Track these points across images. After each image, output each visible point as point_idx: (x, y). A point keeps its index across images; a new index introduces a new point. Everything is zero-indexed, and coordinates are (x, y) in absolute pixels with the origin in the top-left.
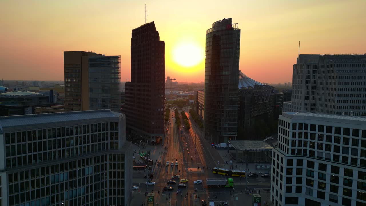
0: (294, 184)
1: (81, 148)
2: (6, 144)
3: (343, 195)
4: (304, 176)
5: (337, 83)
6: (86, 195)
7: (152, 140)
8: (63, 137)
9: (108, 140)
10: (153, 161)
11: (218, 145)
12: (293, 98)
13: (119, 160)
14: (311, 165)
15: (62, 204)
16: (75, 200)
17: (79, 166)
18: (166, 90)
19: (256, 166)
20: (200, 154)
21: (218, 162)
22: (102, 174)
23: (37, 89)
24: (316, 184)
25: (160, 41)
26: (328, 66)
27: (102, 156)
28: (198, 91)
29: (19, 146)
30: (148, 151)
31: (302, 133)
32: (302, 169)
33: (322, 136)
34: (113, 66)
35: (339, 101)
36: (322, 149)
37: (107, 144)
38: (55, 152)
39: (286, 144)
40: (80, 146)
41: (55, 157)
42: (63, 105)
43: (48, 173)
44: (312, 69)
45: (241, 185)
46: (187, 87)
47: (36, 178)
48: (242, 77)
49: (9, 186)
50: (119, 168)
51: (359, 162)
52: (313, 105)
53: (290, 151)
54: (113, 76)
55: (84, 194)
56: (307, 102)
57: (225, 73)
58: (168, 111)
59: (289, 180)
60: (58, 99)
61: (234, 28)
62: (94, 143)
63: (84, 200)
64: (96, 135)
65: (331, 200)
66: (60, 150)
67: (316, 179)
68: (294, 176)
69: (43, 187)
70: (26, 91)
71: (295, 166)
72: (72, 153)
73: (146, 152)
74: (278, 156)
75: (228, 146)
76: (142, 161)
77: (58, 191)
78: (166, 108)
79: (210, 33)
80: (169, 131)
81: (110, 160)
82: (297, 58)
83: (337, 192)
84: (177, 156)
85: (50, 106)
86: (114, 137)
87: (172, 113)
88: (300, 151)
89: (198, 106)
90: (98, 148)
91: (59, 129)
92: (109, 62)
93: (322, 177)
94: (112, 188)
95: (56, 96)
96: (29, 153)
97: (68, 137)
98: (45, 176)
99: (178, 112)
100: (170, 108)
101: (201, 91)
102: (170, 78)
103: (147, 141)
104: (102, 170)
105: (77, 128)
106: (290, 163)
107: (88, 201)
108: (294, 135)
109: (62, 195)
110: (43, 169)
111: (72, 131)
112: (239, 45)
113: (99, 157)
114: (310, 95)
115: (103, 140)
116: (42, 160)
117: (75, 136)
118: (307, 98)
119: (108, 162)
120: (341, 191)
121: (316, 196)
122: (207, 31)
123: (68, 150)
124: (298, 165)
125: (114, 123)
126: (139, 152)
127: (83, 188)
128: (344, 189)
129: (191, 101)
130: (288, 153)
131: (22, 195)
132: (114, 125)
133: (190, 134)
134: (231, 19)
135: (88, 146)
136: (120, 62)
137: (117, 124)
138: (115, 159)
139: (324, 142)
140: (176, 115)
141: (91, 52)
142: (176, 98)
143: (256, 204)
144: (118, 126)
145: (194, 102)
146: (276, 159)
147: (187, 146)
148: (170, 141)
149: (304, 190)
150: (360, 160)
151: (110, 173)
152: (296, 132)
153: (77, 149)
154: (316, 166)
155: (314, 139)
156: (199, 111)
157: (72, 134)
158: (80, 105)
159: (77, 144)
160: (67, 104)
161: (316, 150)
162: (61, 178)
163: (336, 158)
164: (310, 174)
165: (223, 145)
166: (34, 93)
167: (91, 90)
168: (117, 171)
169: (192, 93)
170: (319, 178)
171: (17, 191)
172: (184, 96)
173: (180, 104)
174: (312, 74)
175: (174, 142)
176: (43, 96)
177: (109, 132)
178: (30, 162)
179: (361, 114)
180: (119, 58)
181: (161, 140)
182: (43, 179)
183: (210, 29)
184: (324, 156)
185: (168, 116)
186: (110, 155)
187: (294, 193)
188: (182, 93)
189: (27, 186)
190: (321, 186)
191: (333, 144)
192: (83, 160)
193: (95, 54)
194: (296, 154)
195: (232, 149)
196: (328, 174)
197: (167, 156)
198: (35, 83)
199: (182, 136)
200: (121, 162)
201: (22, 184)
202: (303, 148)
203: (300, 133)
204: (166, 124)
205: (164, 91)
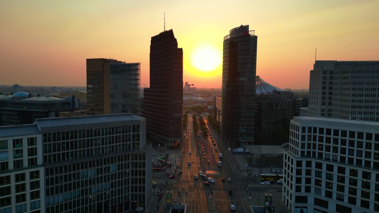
0: (303, 184)
1: (106, 148)
2: (44, 142)
3: (349, 194)
4: (313, 177)
5: (351, 89)
6: (111, 190)
7: (170, 145)
8: (91, 138)
9: (130, 141)
10: (171, 163)
11: (234, 150)
12: (310, 104)
13: (140, 159)
14: (319, 166)
15: (91, 197)
16: (102, 194)
17: (105, 164)
18: (183, 95)
19: (271, 169)
20: (216, 157)
21: (234, 166)
22: (125, 172)
23: (58, 94)
24: (323, 184)
25: (178, 48)
26: (343, 72)
27: (125, 156)
28: (216, 97)
29: (54, 144)
30: (166, 154)
31: (311, 136)
32: (311, 170)
33: (330, 139)
34: (133, 73)
35: (353, 107)
36: (329, 151)
37: (130, 145)
38: (84, 151)
39: (296, 146)
40: (106, 146)
41: (84, 155)
42: (85, 110)
43: (78, 169)
44: (328, 75)
45: (255, 186)
46: (206, 93)
47: (68, 173)
48: (261, 83)
49: (46, 179)
50: (140, 167)
51: (363, 163)
52: (330, 110)
53: (300, 153)
54: (133, 82)
55: (109, 189)
56: (324, 107)
57: (242, 79)
58: (186, 117)
59: (299, 180)
60: (79, 105)
61: (251, 34)
62: (118, 144)
63: (109, 194)
64: (120, 136)
65: (338, 199)
66: (89, 149)
67: (324, 179)
68: (304, 176)
69: (75, 181)
70: (50, 97)
71: (304, 167)
72: (98, 152)
73: (165, 155)
74: (289, 157)
75: (245, 150)
76: (160, 164)
77: (87, 185)
78: (184, 114)
79: (227, 40)
80: (186, 136)
81: (133, 159)
82: (314, 64)
83: (344, 192)
84: (194, 160)
85: (72, 111)
86: (136, 138)
87: (190, 119)
88: (309, 153)
89: (216, 111)
90: (121, 148)
91: (88, 130)
92: (129, 68)
93: (329, 177)
94: (134, 185)
95: (77, 101)
96: (62, 151)
97: (96, 137)
98: (76, 172)
99: (196, 118)
100: (188, 114)
101: (220, 96)
102: (189, 84)
103: (166, 145)
104: (125, 168)
105: (103, 130)
106: (299, 164)
107: (112, 196)
108: (303, 138)
109: (91, 189)
110: (74, 165)
111: (99, 132)
112: (255, 51)
113: (122, 156)
114: (327, 101)
115: (126, 141)
116: (73, 157)
117: (101, 137)
118: (323, 104)
119: (130, 161)
120: (347, 190)
121: (324, 195)
122: (225, 37)
123: (95, 150)
124: (307, 166)
125: (136, 126)
126: (158, 156)
127: (108, 184)
128: (350, 188)
129: (209, 107)
130: (298, 155)
131: (57, 187)
132: (136, 128)
133: (208, 139)
134: (248, 26)
135: (113, 146)
136: (140, 69)
137: (138, 126)
138: (136, 159)
139: (332, 145)
140: (194, 120)
141: (112, 59)
142: (194, 104)
143: (267, 202)
144: (139, 128)
145: (212, 108)
146: (287, 161)
147: (204, 150)
148: (188, 145)
149: (313, 190)
150: (364, 161)
151: (132, 171)
152: (305, 135)
153: (103, 149)
154: (324, 167)
155: (323, 142)
156: (217, 117)
157: (99, 135)
158: (101, 110)
159: (103, 144)
160: (89, 109)
161: (324, 152)
162: (90, 174)
163: (343, 159)
164: (318, 174)
165: (240, 150)
166: (57, 98)
167: (112, 96)
168: (138, 169)
169: (211, 99)
170: (327, 178)
171: (52, 184)
172: (202, 102)
173: (199, 110)
174: (328, 80)
175: (191, 146)
176: (65, 101)
177: (132, 133)
178: (64, 159)
179: (375, 119)
180: (139, 66)
181: (179, 145)
182: (74, 174)
183: (227, 36)
184: (331, 158)
185: (186, 121)
186: (133, 155)
187: (303, 193)
188: (200, 99)
189: (61, 180)
190: (329, 186)
191: (339, 146)
192: (108, 159)
193: (115, 61)
194: (306, 156)
195: (249, 153)
196: (335, 174)
197: (185, 159)
198: (54, 89)
199: (199, 141)
200: (142, 161)
201: (57, 178)
202: (312, 150)
203: (309, 136)
204: (184, 129)
205: (182, 96)
